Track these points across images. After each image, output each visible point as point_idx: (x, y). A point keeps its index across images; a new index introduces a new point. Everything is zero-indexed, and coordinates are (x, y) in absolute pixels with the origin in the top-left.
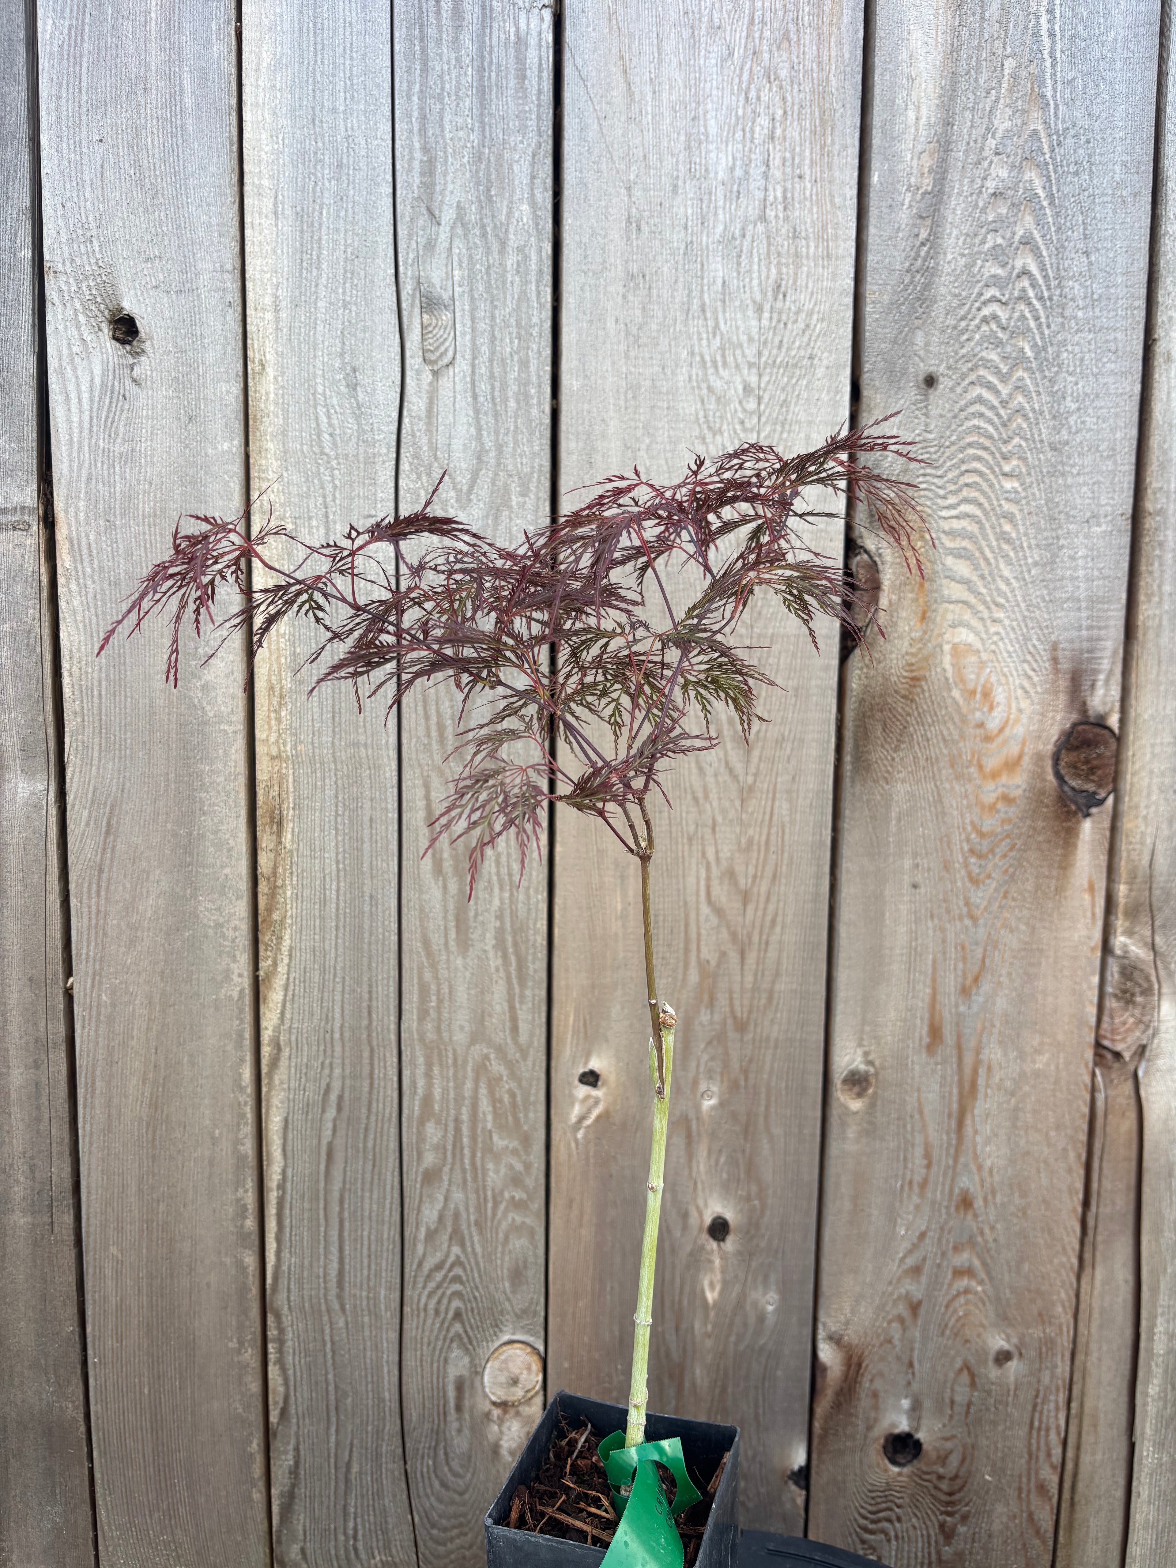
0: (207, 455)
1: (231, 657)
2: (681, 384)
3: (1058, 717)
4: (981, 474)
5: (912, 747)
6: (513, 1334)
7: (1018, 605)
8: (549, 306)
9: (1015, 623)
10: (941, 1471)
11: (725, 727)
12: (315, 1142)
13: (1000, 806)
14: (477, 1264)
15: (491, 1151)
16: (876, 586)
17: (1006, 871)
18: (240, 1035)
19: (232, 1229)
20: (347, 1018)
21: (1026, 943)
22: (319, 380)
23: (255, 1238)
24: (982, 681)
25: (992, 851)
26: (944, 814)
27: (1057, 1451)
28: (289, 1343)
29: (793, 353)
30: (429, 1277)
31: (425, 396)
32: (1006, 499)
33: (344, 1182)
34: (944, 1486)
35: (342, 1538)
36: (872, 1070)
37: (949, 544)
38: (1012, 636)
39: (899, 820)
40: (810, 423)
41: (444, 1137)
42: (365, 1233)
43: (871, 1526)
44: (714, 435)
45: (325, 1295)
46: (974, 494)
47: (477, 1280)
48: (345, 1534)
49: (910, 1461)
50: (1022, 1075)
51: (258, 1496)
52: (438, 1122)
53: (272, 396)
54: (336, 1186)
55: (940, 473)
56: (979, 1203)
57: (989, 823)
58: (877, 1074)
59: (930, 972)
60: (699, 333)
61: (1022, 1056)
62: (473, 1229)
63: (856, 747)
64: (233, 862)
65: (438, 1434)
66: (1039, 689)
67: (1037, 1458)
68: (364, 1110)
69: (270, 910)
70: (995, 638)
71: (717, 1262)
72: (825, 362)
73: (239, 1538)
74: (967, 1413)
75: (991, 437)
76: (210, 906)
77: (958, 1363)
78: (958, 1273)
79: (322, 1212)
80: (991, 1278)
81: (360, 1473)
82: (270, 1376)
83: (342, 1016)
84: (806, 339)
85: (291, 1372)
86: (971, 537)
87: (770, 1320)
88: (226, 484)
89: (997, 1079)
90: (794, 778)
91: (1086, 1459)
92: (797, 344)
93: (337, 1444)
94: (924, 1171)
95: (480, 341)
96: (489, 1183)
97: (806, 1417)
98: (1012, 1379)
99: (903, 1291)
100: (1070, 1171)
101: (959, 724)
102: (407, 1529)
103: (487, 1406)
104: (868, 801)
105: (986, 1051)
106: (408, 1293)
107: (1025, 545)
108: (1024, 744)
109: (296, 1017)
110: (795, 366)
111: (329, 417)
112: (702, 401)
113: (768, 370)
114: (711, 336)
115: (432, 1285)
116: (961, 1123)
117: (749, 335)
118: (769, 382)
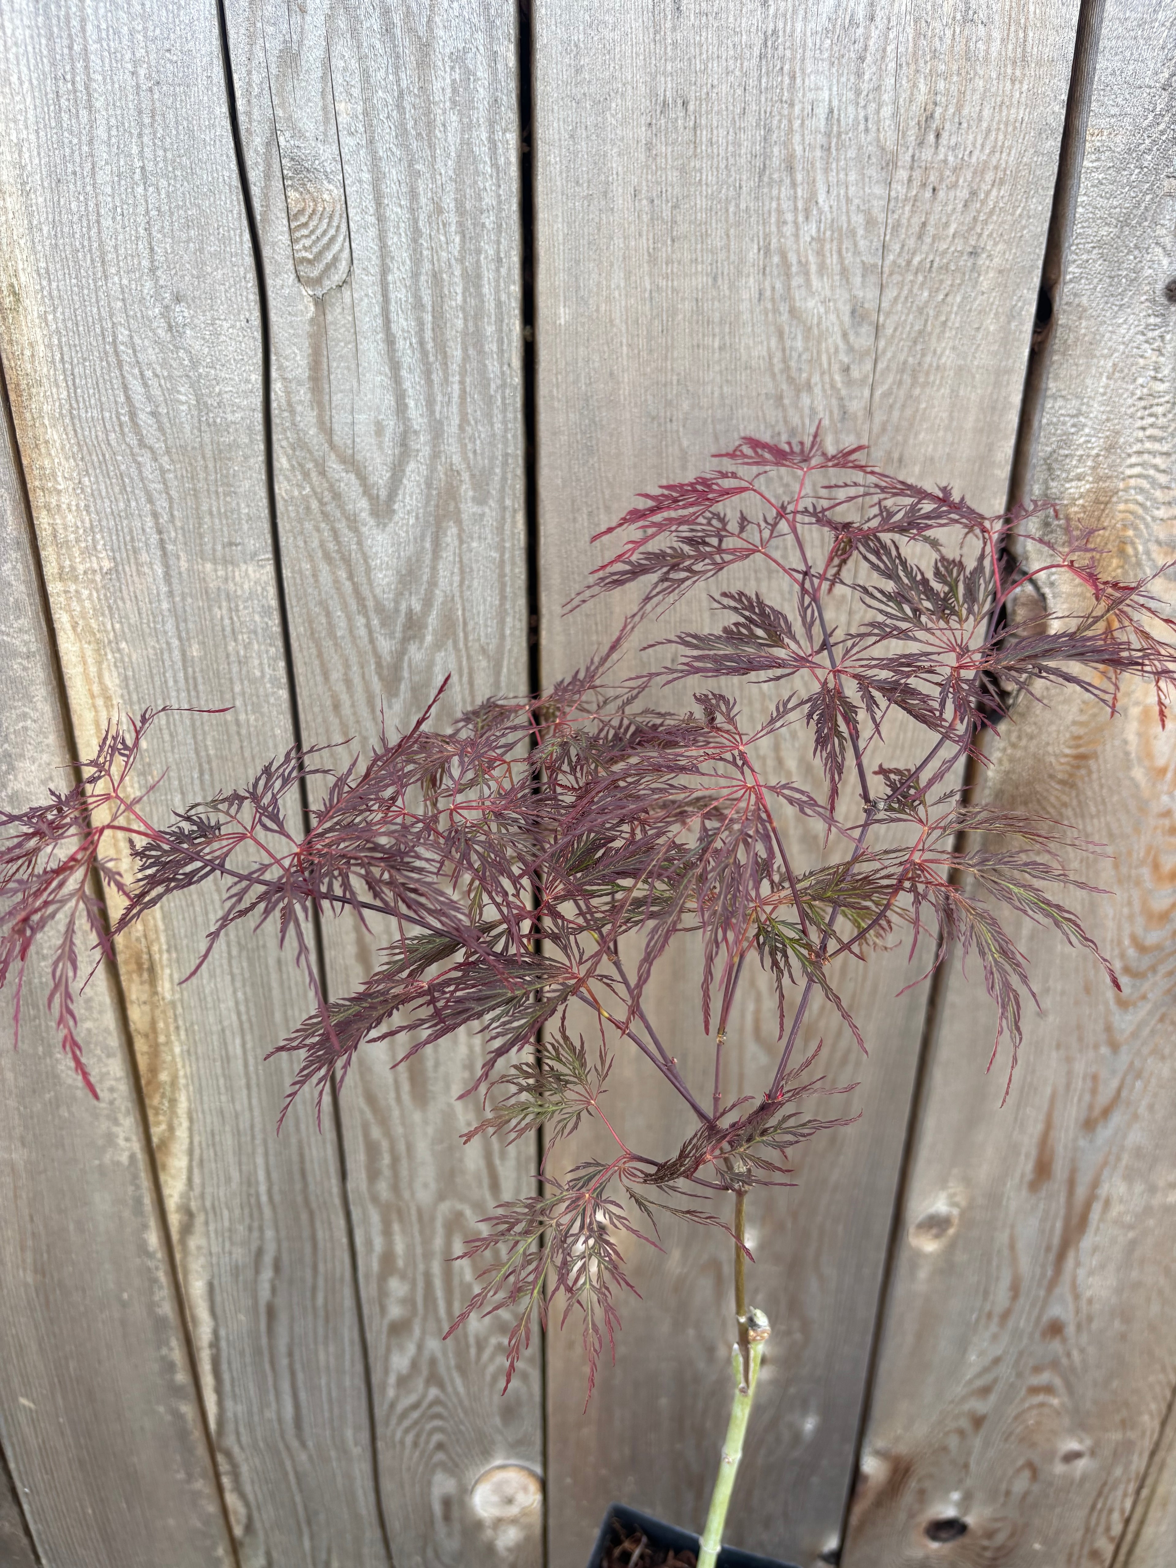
2: (744, 306)
6: (507, 1459)
8: (514, 171)
10: (987, 1543)
12: (250, 1301)
14: (460, 1401)
16: (1040, 632)
17: (1168, 991)
18: (138, 1201)
19: (159, 1382)
20: (275, 1181)
22: (118, 319)
23: (191, 1390)
25: (1153, 968)
27: (1117, 1528)
28: (246, 1474)
29: (943, 245)
30: (404, 1415)
31: (303, 339)
33: (292, 1338)
34: (988, 1554)
36: (957, 1209)
41: (412, 1291)
42: (323, 1382)
44: (798, 391)
45: (282, 1436)
47: (461, 1415)
49: (953, 1538)
50: (1148, 1210)
52: (404, 1277)
54: (283, 1341)
56: (1070, 1330)
57: (1155, 936)
58: (961, 1216)
59: (1046, 1106)
60: (779, 212)
61: (1151, 1191)
62: (454, 1372)
65: (426, 1538)
67: (1094, 1533)
68: (309, 1271)
69: (154, 1070)
72: (997, 261)
74: (1024, 1500)
77: (1020, 1462)
78: (1034, 1390)
79: (267, 1367)
80: (1071, 1393)
82: (228, 1500)
83: (269, 1179)
84: (968, 220)
85: (251, 1496)
87: (808, 1436)
89: (1114, 1213)
91: (1149, 1532)
92: (952, 228)
93: (313, 1548)
94: (1008, 1302)
95: (392, 240)
96: (471, 1332)
97: (842, 1513)
98: (1079, 1473)
99: (966, 1408)
101: (1135, 813)
103: (480, 1520)
105: (1106, 1186)
106: (380, 1430)
109: (208, 1182)
110: (945, 268)
111: (146, 385)
112: (781, 335)
113: (897, 278)
114: (801, 219)
115: (406, 1423)
116: (1061, 1257)
117: (868, 213)
118: (896, 299)
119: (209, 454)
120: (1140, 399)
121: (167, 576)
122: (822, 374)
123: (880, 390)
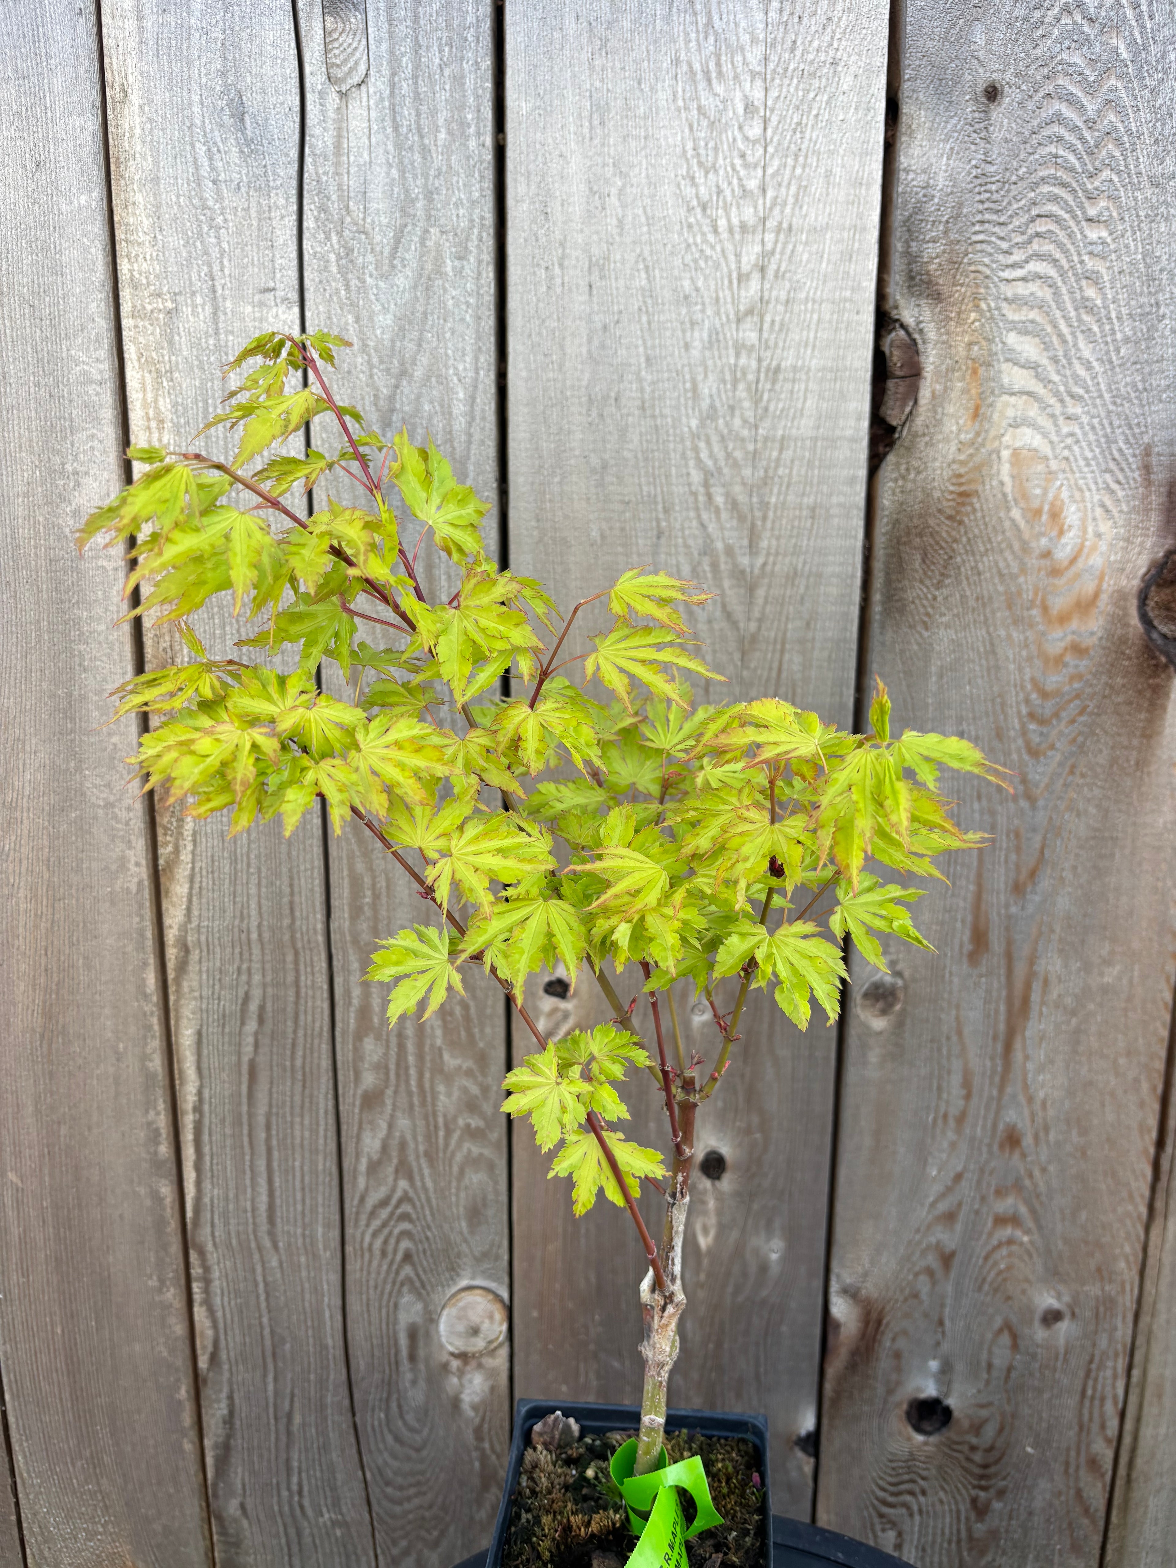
0: (60, 213)
1: (106, 475)
2: (662, 104)
3: (1148, 544)
4: (1058, 220)
5: (959, 583)
6: (473, 1278)
7: (1101, 396)
9: (1095, 421)
10: (974, 1441)
11: (723, 558)
12: (234, 1058)
13: (1068, 658)
14: (428, 1200)
15: (441, 1071)
16: (915, 373)
17: (1074, 740)
18: (141, 933)
19: (144, 1155)
20: (265, 916)
21: (1096, 830)
22: (196, 109)
23: (171, 1166)
24: (1050, 496)
25: (1056, 715)
26: (998, 668)
27: (1113, 1424)
28: (217, 1283)
29: (810, 57)
30: (373, 1214)
31: (330, 124)
32: (1091, 253)
33: (270, 1106)
34: (978, 1457)
35: (285, 1493)
36: (900, 983)
37: (1012, 316)
38: (1092, 437)
39: (941, 676)
40: (831, 153)
41: (386, 1054)
42: (297, 1164)
43: (891, 1499)
44: (707, 173)
45: (255, 1232)
46: (1048, 247)
47: (429, 1218)
48: (289, 1489)
49: (938, 1430)
50: (1087, 990)
51: (188, 1446)
52: (378, 1038)
53: (138, 131)
54: (261, 1110)
55: (1002, 220)
56: (1028, 1141)
57: (1054, 680)
58: (906, 988)
59: (975, 864)
60: (687, 34)
61: (1087, 967)
62: (423, 1161)
63: (888, 582)
64: (122, 728)
65: (390, 1385)
66: (1125, 508)
67: (1089, 1431)
68: (290, 1023)
70: (1069, 441)
71: (711, 1204)
72: (853, 69)
73: (172, 1491)
74: (1008, 1377)
75: (1072, 170)
76: (98, 781)
77: (998, 1322)
78: (1000, 1221)
79: (246, 1139)
80: (1040, 1228)
81: (304, 1425)
82: (196, 1317)
83: (260, 914)
84: (827, 38)
85: (219, 1314)
86: (1041, 306)
87: (775, 1270)
88: (86, 250)
89: (1054, 995)
90: (808, 624)
91: (1147, 1432)
92: (816, 44)
93: (276, 1393)
94: (962, 1103)
95: (400, 50)
96: (440, 1107)
97: (815, 1378)
98: (1062, 1342)
99: (933, 1240)
100: (1142, 1104)
101: (1019, 553)
102: (358, 1486)
103: (445, 1357)
104: (902, 651)
105: (1043, 962)
106: (349, 1231)
107: (1113, 315)
108: (1101, 578)
109: (205, 914)
110: (813, 75)
111: (211, 159)
112: (691, 127)
113: (777, 81)
114: (702, 36)
115: (376, 1223)
116: (1008, 1047)
117: (752, 34)
118: (778, 97)
120: (976, 176)
121: (215, 317)
122: (725, 159)
123: (770, 171)
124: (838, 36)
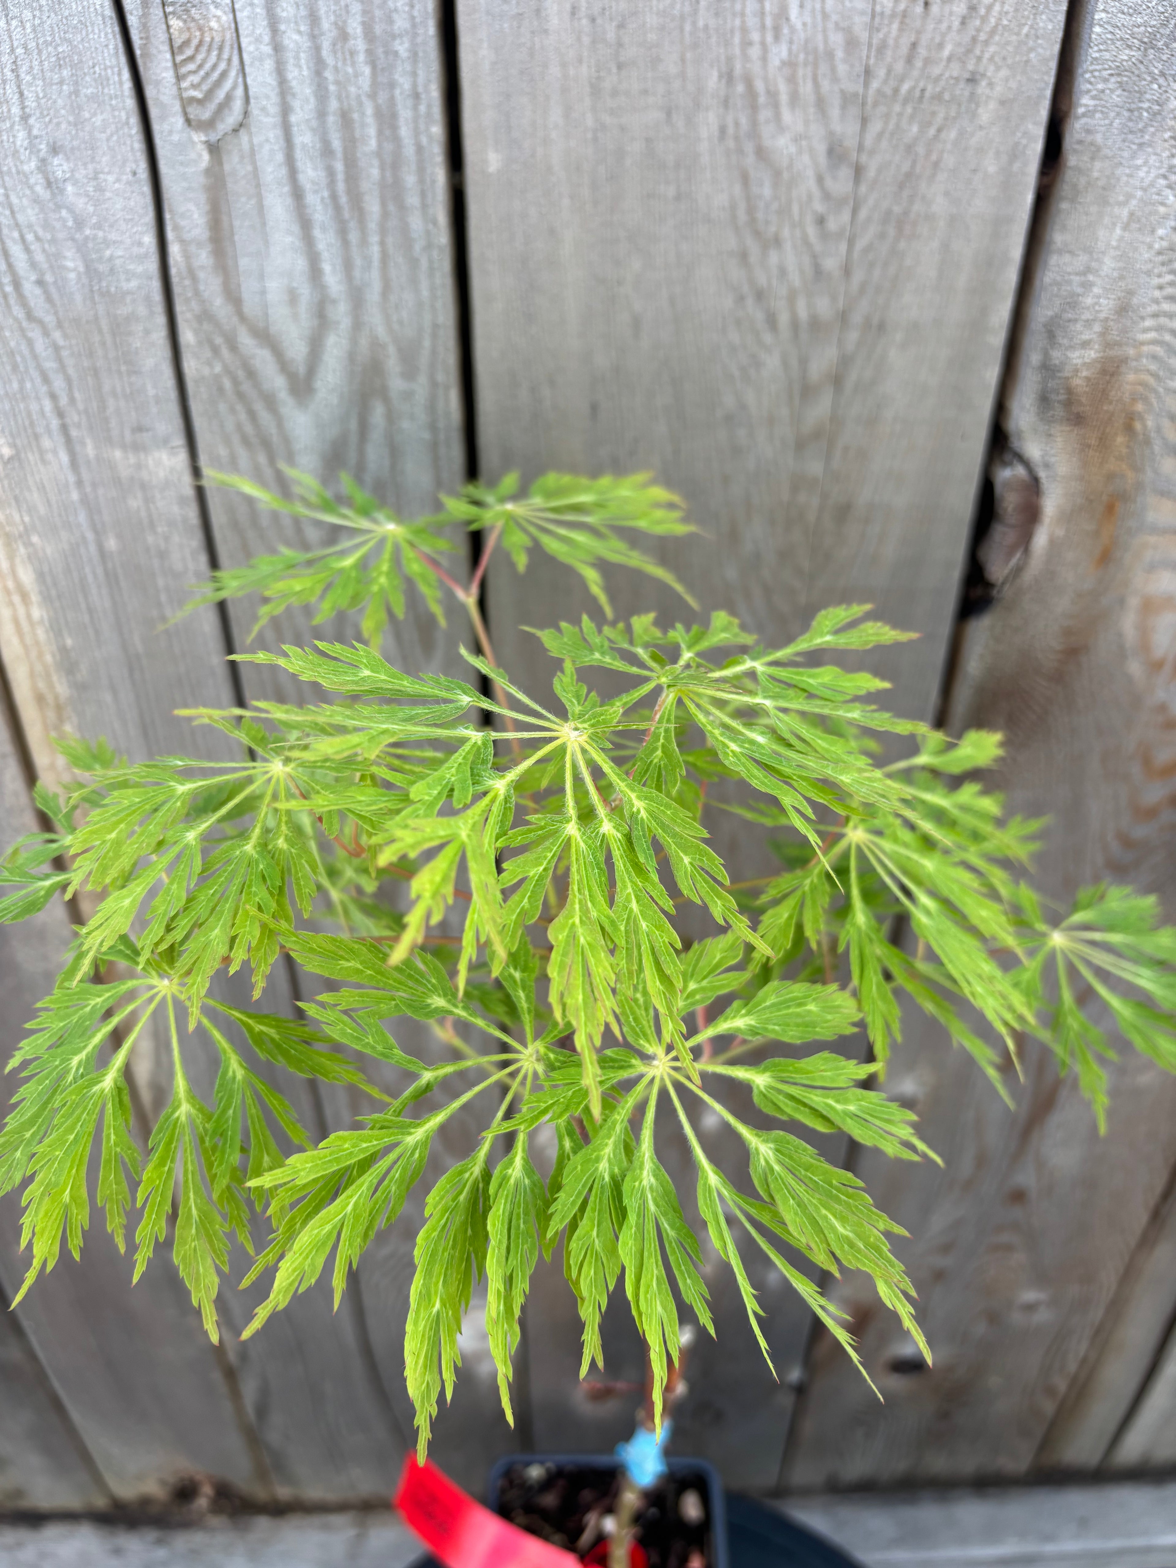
2: (703, 147)
5: (1047, 744)
13: (1163, 809)
16: (1032, 516)
25: (1136, 863)
27: (1073, 1366)
29: (936, 71)
44: (765, 247)
56: (1031, 1196)
57: (1142, 831)
60: (744, 30)
72: (999, 90)
77: (978, 1309)
78: (993, 1248)
92: (947, 50)
94: (971, 1171)
95: (292, 74)
99: (926, 1262)
101: (1127, 709)
110: (938, 98)
112: (745, 179)
113: (882, 109)
114: (769, 38)
116: (1026, 1135)
117: (848, 31)
118: (880, 135)
119: (105, 327)
120: (1159, 253)
121: (74, 464)
122: (793, 226)
123: (860, 244)
124: (983, 37)
